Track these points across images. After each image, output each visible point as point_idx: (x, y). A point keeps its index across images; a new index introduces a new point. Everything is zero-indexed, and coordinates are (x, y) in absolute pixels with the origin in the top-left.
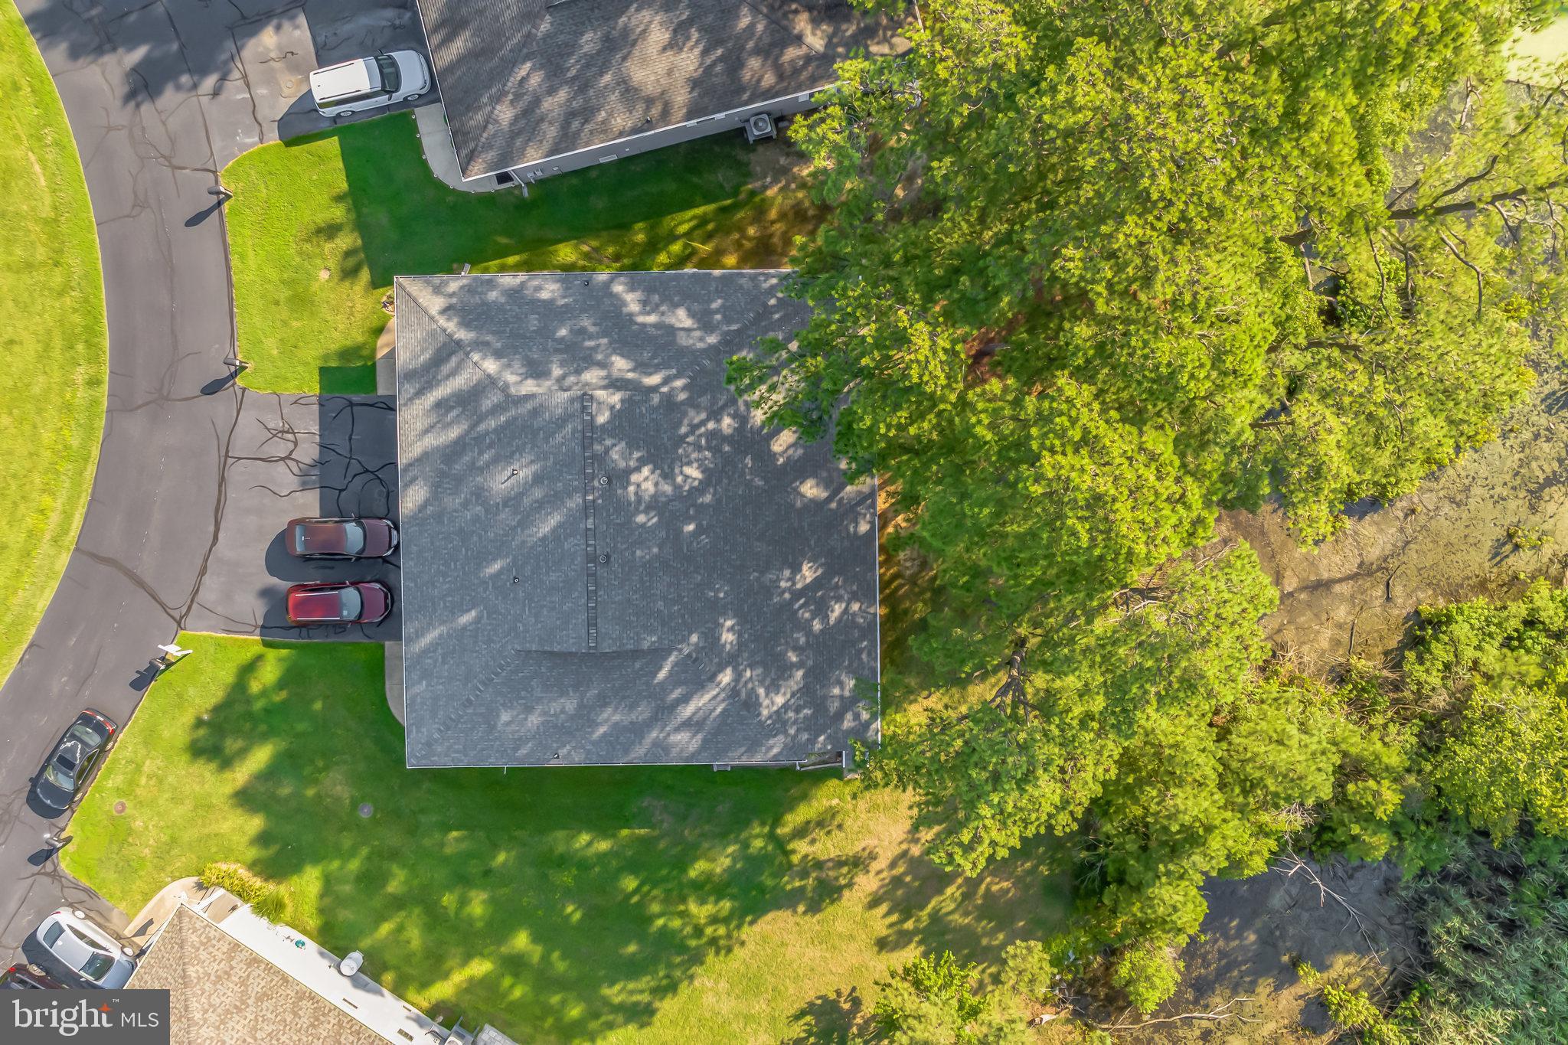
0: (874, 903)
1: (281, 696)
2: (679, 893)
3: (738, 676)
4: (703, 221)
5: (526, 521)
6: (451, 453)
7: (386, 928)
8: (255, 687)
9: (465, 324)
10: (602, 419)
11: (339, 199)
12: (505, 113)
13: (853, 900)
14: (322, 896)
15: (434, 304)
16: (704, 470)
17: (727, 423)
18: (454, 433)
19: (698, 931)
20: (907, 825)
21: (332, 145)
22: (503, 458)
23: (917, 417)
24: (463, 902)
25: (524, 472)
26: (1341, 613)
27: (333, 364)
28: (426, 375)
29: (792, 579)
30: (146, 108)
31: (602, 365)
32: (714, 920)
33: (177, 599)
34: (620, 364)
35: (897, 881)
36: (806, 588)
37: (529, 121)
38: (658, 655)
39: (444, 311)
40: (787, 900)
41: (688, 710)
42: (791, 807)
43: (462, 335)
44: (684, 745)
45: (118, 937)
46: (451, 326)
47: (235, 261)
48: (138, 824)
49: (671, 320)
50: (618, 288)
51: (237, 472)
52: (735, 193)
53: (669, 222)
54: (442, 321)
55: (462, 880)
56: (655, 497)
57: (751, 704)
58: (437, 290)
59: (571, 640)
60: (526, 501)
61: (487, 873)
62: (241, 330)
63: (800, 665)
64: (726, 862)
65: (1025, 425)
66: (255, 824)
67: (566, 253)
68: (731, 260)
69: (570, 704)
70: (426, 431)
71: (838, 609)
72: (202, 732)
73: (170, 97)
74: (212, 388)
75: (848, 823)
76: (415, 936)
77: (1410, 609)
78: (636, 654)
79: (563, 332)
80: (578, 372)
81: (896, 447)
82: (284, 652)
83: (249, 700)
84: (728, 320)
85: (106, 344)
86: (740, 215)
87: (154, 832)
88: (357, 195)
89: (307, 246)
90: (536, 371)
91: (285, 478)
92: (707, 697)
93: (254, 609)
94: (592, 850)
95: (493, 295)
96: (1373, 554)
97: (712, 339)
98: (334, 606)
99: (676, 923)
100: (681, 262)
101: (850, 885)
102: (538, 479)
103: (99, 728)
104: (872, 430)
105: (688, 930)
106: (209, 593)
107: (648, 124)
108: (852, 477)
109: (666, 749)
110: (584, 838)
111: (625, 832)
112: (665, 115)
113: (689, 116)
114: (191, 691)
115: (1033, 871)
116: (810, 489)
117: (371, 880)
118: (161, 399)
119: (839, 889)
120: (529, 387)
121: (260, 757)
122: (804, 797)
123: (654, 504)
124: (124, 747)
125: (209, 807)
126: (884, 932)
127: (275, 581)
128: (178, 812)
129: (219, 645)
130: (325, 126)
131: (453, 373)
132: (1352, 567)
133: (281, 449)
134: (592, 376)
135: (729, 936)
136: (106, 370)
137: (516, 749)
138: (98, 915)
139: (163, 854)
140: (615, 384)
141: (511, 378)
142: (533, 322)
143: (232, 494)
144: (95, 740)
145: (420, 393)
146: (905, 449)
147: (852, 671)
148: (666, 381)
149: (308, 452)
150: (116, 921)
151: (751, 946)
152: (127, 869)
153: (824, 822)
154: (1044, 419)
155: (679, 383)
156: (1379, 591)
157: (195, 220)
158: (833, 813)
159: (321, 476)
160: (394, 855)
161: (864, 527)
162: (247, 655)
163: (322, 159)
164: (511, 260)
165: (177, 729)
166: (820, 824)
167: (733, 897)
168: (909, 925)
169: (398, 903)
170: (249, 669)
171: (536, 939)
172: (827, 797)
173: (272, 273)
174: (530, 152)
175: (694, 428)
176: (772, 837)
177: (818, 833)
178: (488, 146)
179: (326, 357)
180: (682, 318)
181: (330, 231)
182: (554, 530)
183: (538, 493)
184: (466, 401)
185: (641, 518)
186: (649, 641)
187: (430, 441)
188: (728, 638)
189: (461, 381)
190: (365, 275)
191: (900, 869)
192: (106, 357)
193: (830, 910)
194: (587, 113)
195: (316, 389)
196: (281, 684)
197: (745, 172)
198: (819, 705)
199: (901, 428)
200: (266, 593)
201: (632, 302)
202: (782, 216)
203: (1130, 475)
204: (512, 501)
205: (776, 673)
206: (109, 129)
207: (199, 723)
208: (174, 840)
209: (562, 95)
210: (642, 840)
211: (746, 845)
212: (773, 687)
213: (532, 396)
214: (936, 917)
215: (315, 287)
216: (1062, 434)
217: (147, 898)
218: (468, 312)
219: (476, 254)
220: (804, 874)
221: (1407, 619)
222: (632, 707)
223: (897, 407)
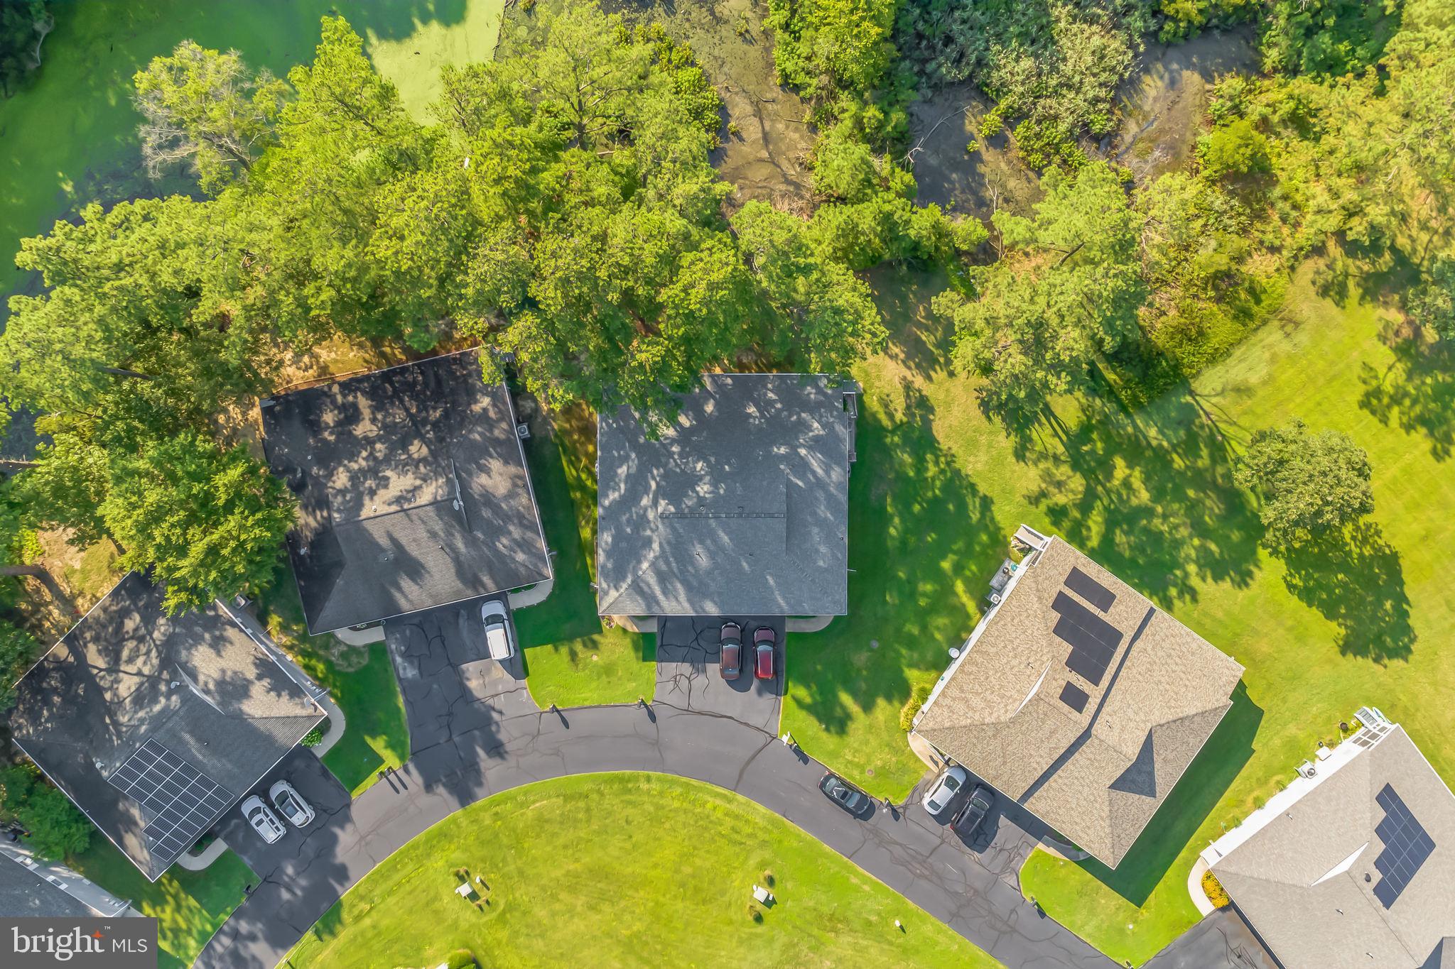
0: (929, 378)
1: (814, 688)
2: (922, 481)
3: (802, 446)
4: (570, 462)
5: (722, 549)
6: (689, 588)
7: (938, 636)
8: (808, 700)
9: (624, 579)
10: (672, 509)
11: (556, 649)
12: (520, 557)
13: (928, 390)
14: (919, 669)
15: (613, 594)
16: (698, 460)
17: (675, 449)
18: (679, 586)
19: (942, 472)
20: (887, 359)
21: (529, 652)
22: (691, 560)
23: (674, 358)
24: (925, 595)
25: (699, 549)
26: (780, 126)
27: (641, 654)
28: (650, 599)
29: (755, 418)
30: (508, 747)
31: (645, 510)
32: (937, 463)
33: (761, 739)
34: (645, 501)
35: (918, 366)
36: (759, 410)
37: (525, 545)
38: (790, 485)
39: (617, 590)
40: (927, 424)
41: (820, 471)
42: (879, 421)
43: (629, 580)
44: (838, 475)
45: (939, 776)
46: (624, 586)
47: (587, 704)
48: (879, 763)
49: (623, 476)
50: (607, 503)
51: (697, 705)
52: (556, 445)
53: (570, 479)
54: (622, 590)
55: (912, 595)
56: (711, 485)
57: (817, 439)
58: (606, 593)
59: (780, 526)
60: (712, 548)
61: (909, 581)
62: (623, 702)
63: (799, 415)
64: (906, 456)
65: (678, 314)
66: (881, 702)
67: (586, 533)
68: (591, 448)
69: (815, 530)
70: (677, 599)
71: (771, 395)
72: (832, 729)
73: (502, 736)
74: (652, 717)
75: (886, 391)
76: (942, 621)
77: (779, 90)
78: (788, 496)
79: (629, 530)
80: (649, 522)
81: (687, 366)
82: (790, 684)
83: (815, 704)
84: (623, 448)
85: (628, 772)
86: (567, 442)
87: (883, 755)
88: (555, 640)
89: (580, 666)
90: (648, 543)
91: (699, 681)
92: (813, 461)
93: (769, 698)
94: (899, 527)
95: (610, 565)
96: (749, 109)
97: (633, 455)
98: (766, 655)
99: (938, 483)
100: (591, 474)
101: (919, 391)
102: (702, 542)
103: (827, 779)
104: (679, 376)
105: (942, 477)
106: (757, 721)
107: (525, 486)
108: (703, 387)
109: (840, 483)
110: (892, 531)
111: (889, 509)
112: (521, 478)
113: (521, 466)
114: (810, 733)
115: (915, 294)
116: (709, 408)
117: (911, 643)
118: (656, 743)
119: (921, 396)
120: (656, 546)
121: (846, 699)
122: (874, 415)
123: (715, 484)
124: (838, 769)
125: (871, 726)
126: (945, 373)
127: (753, 688)
128: (874, 742)
129: (786, 717)
130: (519, 655)
131: (649, 585)
132: (756, 121)
133: (684, 683)
134: (651, 515)
135: (945, 456)
136: (642, 772)
137: (838, 559)
138: (927, 785)
139: (896, 751)
140: (655, 504)
141: (651, 555)
142: (624, 545)
143: (707, 709)
144: (833, 781)
145: (658, 603)
146: (688, 362)
147: (804, 387)
148: (654, 478)
149: (686, 668)
150: (930, 777)
151: (951, 444)
152: (903, 769)
153: (885, 404)
154: (676, 307)
155: (655, 472)
156: (769, 106)
157: (566, 724)
158: (881, 399)
159: (699, 662)
160: (898, 631)
161: (729, 381)
162: (792, 704)
163: (535, 658)
164: (589, 561)
165: (830, 741)
166: (886, 406)
167: (925, 454)
168: (942, 360)
169: (924, 628)
170: (799, 703)
171: (944, 557)
172: (873, 403)
173: (594, 685)
174: (538, 545)
175: (677, 465)
176: (893, 432)
177: (892, 407)
178: (536, 565)
179: (637, 658)
180: (622, 471)
181: (573, 655)
182: (727, 534)
183: (708, 542)
184: (663, 578)
185: (722, 491)
186: (782, 488)
187: (682, 596)
188: (783, 450)
189: (652, 579)
190: (596, 637)
191: (912, 365)
192: (635, 772)
193: (932, 401)
194: (521, 517)
195: (654, 663)
196: (808, 687)
197: (546, 439)
198: (819, 405)
199: (679, 364)
200: (760, 693)
201: (613, 496)
202: (568, 421)
203: (700, 274)
204: (712, 555)
205: (803, 426)
206: (518, 767)
207: (827, 730)
208: (888, 745)
209: (511, 528)
210: (894, 500)
211: (897, 445)
212: (809, 428)
213: (661, 545)
214: (938, 345)
215: (601, 663)
216: (683, 300)
217: (918, 760)
218: (616, 576)
219: (587, 579)
220: (914, 415)
221: (784, 91)
222: (817, 499)
223: (670, 366)
